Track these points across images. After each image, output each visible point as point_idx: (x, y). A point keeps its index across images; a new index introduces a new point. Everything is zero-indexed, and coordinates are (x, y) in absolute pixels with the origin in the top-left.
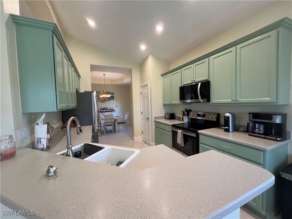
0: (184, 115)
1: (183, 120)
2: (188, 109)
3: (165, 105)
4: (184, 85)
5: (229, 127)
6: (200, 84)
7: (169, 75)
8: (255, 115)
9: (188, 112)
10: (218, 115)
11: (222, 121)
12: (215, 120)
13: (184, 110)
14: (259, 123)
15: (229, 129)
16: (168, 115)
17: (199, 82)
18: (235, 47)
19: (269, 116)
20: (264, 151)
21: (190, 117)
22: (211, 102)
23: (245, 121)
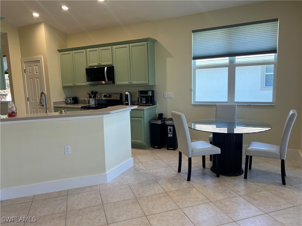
0: (90, 97)
1: (89, 103)
2: (94, 91)
3: (64, 88)
4: (89, 67)
5: (128, 102)
6: (106, 68)
7: (71, 52)
8: (141, 92)
9: (94, 94)
10: (121, 95)
11: (124, 99)
12: (119, 99)
13: (90, 92)
14: (143, 97)
15: (128, 103)
16: (70, 99)
17: (106, 66)
18: (128, 44)
19: (146, 92)
20: (143, 110)
21: (97, 98)
22: (116, 84)
23: (137, 95)
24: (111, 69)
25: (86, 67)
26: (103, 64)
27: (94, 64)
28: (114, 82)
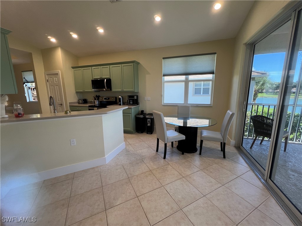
0: (95, 99)
1: (94, 103)
2: (98, 95)
3: (77, 93)
4: (94, 79)
5: (121, 102)
6: (105, 80)
7: (81, 69)
8: (130, 96)
9: (98, 97)
10: (116, 98)
11: (118, 101)
12: (115, 100)
13: (95, 96)
14: (131, 99)
15: (121, 104)
16: (81, 101)
17: (105, 78)
18: (121, 65)
19: (133, 96)
20: (131, 108)
21: (100, 100)
22: (112, 91)
23: (126, 99)
24: (109, 81)
25: (92, 79)
26: (103, 77)
27: (97, 77)
28: (111, 90)
